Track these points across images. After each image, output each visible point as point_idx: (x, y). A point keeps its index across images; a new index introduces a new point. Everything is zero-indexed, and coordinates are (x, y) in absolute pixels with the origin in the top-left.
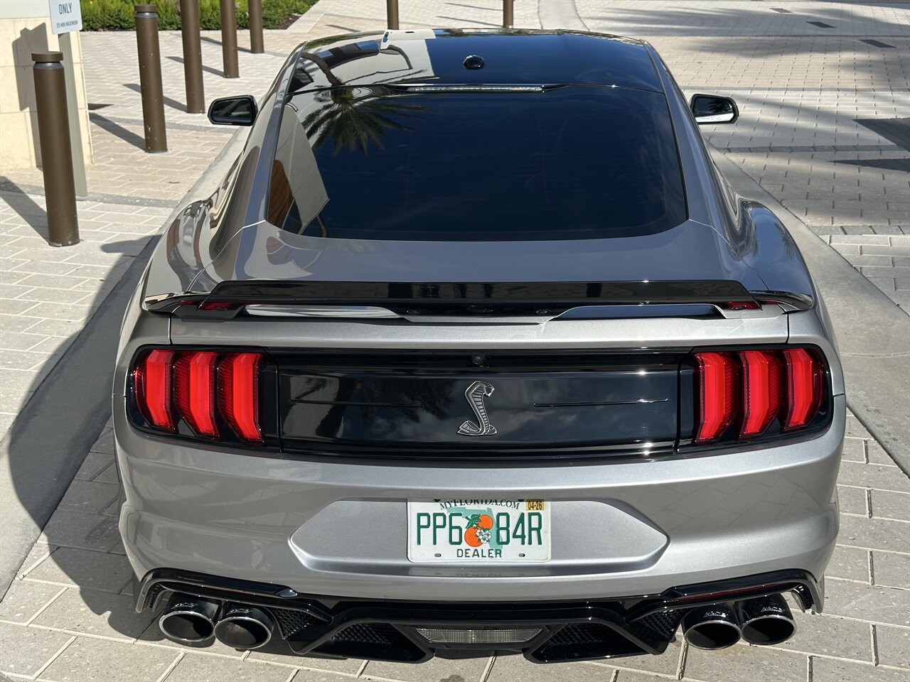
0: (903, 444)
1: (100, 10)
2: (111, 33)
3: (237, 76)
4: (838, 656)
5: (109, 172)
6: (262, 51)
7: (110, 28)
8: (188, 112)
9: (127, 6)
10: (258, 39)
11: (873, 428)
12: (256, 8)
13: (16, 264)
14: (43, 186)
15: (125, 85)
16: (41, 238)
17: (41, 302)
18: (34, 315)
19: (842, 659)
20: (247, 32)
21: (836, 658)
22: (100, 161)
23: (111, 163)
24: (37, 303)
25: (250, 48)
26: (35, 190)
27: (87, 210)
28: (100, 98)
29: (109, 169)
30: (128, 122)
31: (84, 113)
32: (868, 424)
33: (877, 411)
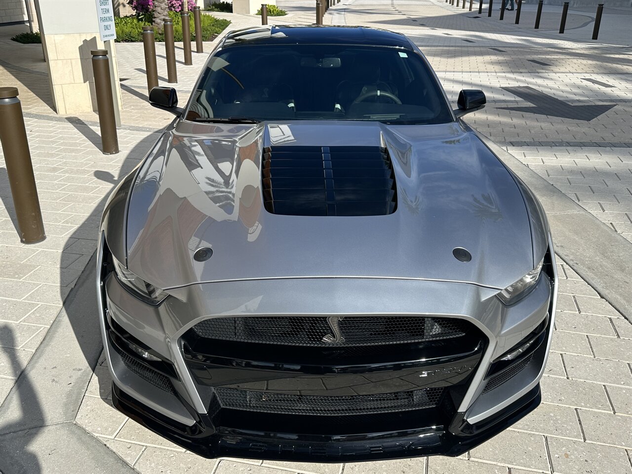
0: (582, 266)
1: (121, 32)
2: (127, 43)
3: (191, 64)
4: (591, 408)
5: (131, 114)
6: (202, 52)
7: (126, 41)
8: (169, 82)
9: (134, 30)
10: (200, 46)
11: (563, 256)
12: (199, 30)
13: (86, 164)
14: (99, 121)
15: (136, 69)
16: (98, 150)
17: (101, 186)
18: (98, 194)
19: (594, 410)
20: (195, 43)
21: (591, 409)
22: (126, 108)
23: (132, 109)
24: (99, 187)
25: (196, 51)
26: (94, 124)
27: (122, 134)
28: (124, 75)
29: (131, 112)
30: (139, 87)
31: (118, 83)
32: (560, 255)
33: (562, 246)
